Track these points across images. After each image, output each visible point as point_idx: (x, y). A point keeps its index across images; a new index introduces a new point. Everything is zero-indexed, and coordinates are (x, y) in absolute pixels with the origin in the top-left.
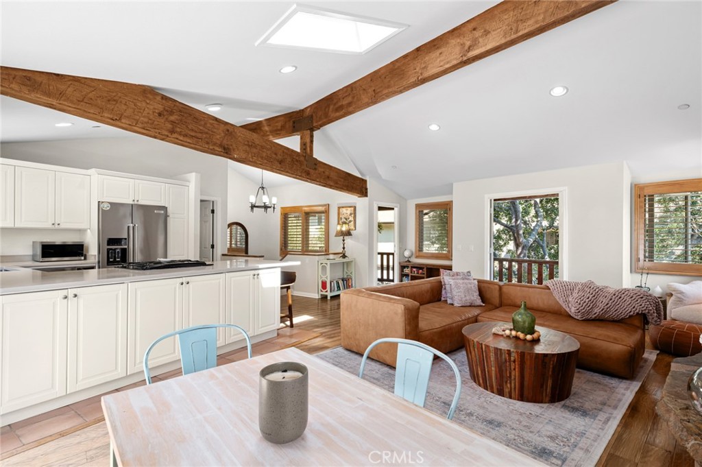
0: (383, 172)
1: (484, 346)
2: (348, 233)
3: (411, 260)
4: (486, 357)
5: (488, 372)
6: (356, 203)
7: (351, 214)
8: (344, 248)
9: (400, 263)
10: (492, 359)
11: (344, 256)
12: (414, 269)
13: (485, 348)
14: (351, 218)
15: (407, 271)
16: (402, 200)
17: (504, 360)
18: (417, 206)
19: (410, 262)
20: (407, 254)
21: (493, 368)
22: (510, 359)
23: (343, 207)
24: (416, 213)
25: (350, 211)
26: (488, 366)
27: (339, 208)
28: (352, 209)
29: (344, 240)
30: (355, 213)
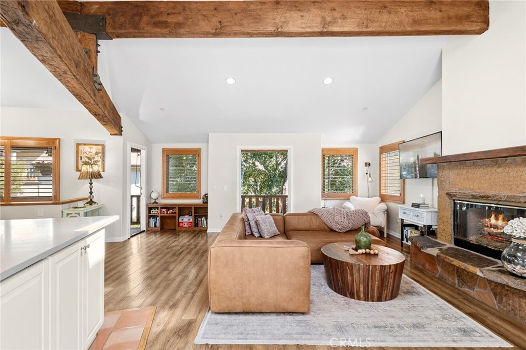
0: (144, 113)
1: (371, 267)
2: (98, 176)
3: (157, 201)
4: (372, 275)
5: (371, 286)
6: (105, 141)
7: (97, 154)
8: (91, 193)
9: (147, 205)
10: (377, 276)
11: (91, 202)
12: (163, 210)
13: (372, 268)
14: (98, 158)
15: (154, 212)
16: (149, 143)
17: (386, 273)
18: (164, 150)
19: (157, 203)
20: (154, 196)
21: (376, 283)
22: (390, 271)
23: (84, 144)
24: (163, 157)
25: (94, 149)
26: (372, 282)
27: (78, 145)
28: (100, 147)
29: (91, 184)
30: (103, 153)
